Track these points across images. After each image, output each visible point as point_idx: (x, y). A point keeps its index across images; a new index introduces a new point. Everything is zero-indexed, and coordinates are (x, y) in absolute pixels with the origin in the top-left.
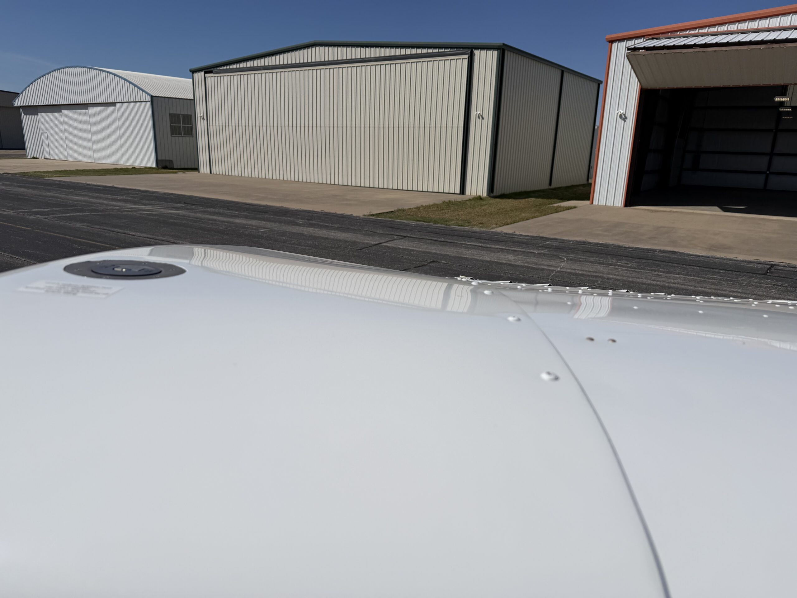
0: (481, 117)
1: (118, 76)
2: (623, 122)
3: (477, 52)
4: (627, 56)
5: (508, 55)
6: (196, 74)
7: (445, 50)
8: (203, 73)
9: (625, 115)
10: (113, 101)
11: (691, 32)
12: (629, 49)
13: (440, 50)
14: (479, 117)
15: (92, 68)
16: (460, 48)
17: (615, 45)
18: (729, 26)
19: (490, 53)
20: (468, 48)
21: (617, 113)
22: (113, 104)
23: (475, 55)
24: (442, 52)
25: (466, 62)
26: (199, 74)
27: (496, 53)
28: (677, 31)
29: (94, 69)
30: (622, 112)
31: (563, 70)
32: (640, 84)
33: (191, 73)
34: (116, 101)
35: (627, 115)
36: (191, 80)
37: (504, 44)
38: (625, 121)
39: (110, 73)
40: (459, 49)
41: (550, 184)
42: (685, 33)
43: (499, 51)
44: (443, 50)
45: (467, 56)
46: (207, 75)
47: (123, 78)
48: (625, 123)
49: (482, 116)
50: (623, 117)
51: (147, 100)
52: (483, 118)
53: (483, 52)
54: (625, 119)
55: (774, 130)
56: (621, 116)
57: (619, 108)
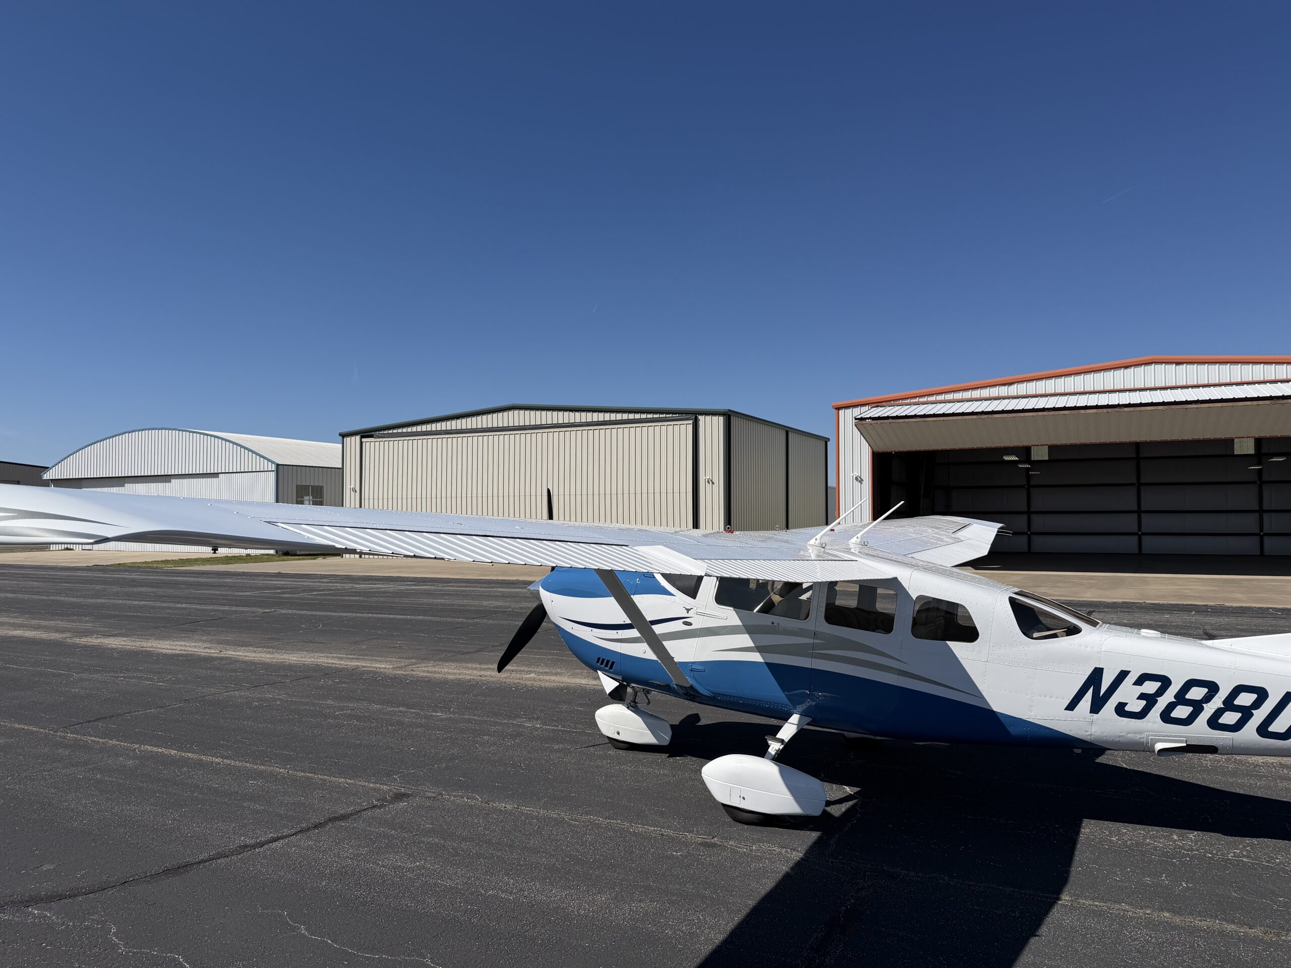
0: (710, 481)
1: (226, 440)
2: (860, 484)
3: (701, 418)
4: (855, 425)
5: (734, 420)
6: (348, 439)
7: (667, 416)
8: (358, 438)
9: (860, 477)
10: (216, 472)
11: (912, 401)
12: (856, 419)
13: (661, 416)
14: (708, 482)
15: (186, 431)
16: (683, 413)
17: (841, 412)
19: (715, 418)
20: (692, 414)
21: (853, 476)
22: (215, 475)
23: (699, 420)
24: (663, 417)
25: (690, 428)
26: (353, 438)
27: (721, 419)
28: (899, 399)
29: (190, 432)
30: (857, 475)
31: (788, 431)
32: (871, 447)
33: (341, 437)
34: (219, 471)
35: (862, 477)
36: (341, 445)
37: (729, 410)
38: (862, 483)
39: (215, 437)
40: (682, 415)
42: (906, 401)
43: (725, 416)
44: (664, 416)
45: (691, 422)
46: (363, 440)
47: (234, 443)
48: (862, 485)
49: (712, 481)
50: (860, 480)
51: (270, 469)
52: (713, 483)
53: (708, 418)
54: (861, 481)
55: (1026, 487)
56: (856, 478)
57: (854, 471)
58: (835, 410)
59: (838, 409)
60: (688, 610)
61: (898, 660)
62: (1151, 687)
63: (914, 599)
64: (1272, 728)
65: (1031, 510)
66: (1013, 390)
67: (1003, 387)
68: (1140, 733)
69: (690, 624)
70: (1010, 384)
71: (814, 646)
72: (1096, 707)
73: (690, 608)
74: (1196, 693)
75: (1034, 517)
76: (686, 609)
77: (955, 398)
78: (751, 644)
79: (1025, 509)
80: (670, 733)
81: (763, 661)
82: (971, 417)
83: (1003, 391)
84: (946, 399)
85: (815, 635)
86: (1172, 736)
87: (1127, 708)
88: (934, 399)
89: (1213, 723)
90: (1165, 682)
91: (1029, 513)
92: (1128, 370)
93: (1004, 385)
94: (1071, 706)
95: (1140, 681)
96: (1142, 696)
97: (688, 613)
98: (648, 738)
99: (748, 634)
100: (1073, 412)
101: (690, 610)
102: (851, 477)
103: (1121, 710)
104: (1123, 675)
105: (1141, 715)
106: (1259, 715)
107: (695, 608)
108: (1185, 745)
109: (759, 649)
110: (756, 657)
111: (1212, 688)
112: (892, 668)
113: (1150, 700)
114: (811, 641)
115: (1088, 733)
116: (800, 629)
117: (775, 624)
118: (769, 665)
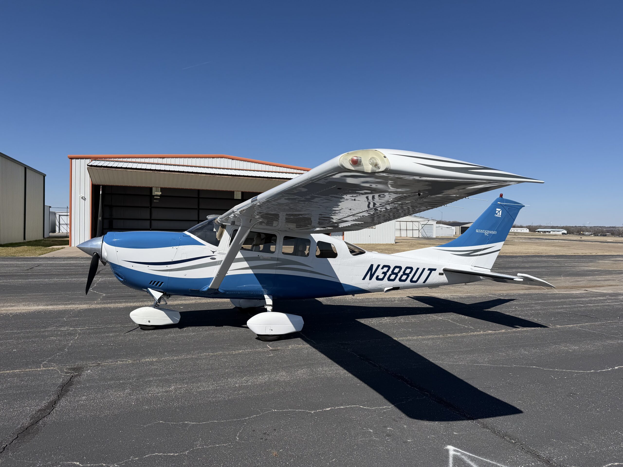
2: (84, 201)
4: (88, 169)
9: (84, 197)
11: (114, 159)
12: (88, 165)
17: (74, 161)
18: (132, 159)
28: (107, 158)
30: (83, 196)
31: (26, 168)
32: (92, 182)
35: (85, 197)
38: (85, 200)
41: (25, 239)
42: (111, 159)
54: (85, 199)
55: (150, 207)
56: (82, 198)
57: (81, 194)
58: (69, 159)
59: (72, 158)
60: (213, 252)
61: (310, 267)
62: (385, 269)
63: (317, 242)
64: (413, 280)
65: (152, 218)
66: (165, 161)
67: (160, 159)
68: (382, 285)
69: (214, 259)
70: (163, 158)
71: (277, 264)
72: (371, 279)
73: (214, 251)
74: (396, 270)
75: (153, 222)
76: (212, 252)
77: (136, 161)
78: (248, 266)
79: (149, 218)
80: (180, 317)
81: (253, 273)
82: (149, 171)
83: (160, 161)
84: (132, 161)
85: (278, 259)
86: (389, 285)
87: (379, 277)
88: (126, 160)
89: (400, 280)
90: (389, 267)
91: (151, 220)
92: (214, 159)
93: (161, 158)
94: (364, 279)
95: (382, 268)
96: (383, 273)
97: (213, 253)
98: (168, 321)
99: (246, 261)
100: (196, 174)
101: (215, 252)
102: (79, 197)
103: (377, 279)
104: (379, 266)
105: (382, 279)
106: (411, 276)
107: (217, 251)
108: (392, 288)
109: (251, 268)
110: (250, 272)
111: (400, 268)
112: (308, 270)
113: (385, 273)
114: (276, 262)
115: (368, 287)
116: (271, 257)
117: (259, 256)
118: (255, 274)
